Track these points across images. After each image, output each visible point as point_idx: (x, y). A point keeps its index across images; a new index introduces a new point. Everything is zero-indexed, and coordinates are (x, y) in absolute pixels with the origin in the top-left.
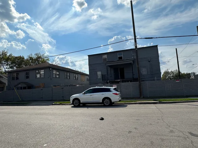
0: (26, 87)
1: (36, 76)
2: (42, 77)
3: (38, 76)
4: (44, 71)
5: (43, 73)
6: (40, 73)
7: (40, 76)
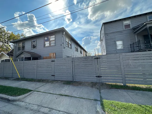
0: (31, 57)
1: (45, 45)
2: (52, 45)
3: (47, 44)
4: (55, 37)
5: (54, 39)
6: (50, 40)
7: (50, 44)
